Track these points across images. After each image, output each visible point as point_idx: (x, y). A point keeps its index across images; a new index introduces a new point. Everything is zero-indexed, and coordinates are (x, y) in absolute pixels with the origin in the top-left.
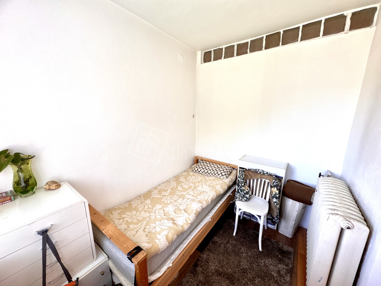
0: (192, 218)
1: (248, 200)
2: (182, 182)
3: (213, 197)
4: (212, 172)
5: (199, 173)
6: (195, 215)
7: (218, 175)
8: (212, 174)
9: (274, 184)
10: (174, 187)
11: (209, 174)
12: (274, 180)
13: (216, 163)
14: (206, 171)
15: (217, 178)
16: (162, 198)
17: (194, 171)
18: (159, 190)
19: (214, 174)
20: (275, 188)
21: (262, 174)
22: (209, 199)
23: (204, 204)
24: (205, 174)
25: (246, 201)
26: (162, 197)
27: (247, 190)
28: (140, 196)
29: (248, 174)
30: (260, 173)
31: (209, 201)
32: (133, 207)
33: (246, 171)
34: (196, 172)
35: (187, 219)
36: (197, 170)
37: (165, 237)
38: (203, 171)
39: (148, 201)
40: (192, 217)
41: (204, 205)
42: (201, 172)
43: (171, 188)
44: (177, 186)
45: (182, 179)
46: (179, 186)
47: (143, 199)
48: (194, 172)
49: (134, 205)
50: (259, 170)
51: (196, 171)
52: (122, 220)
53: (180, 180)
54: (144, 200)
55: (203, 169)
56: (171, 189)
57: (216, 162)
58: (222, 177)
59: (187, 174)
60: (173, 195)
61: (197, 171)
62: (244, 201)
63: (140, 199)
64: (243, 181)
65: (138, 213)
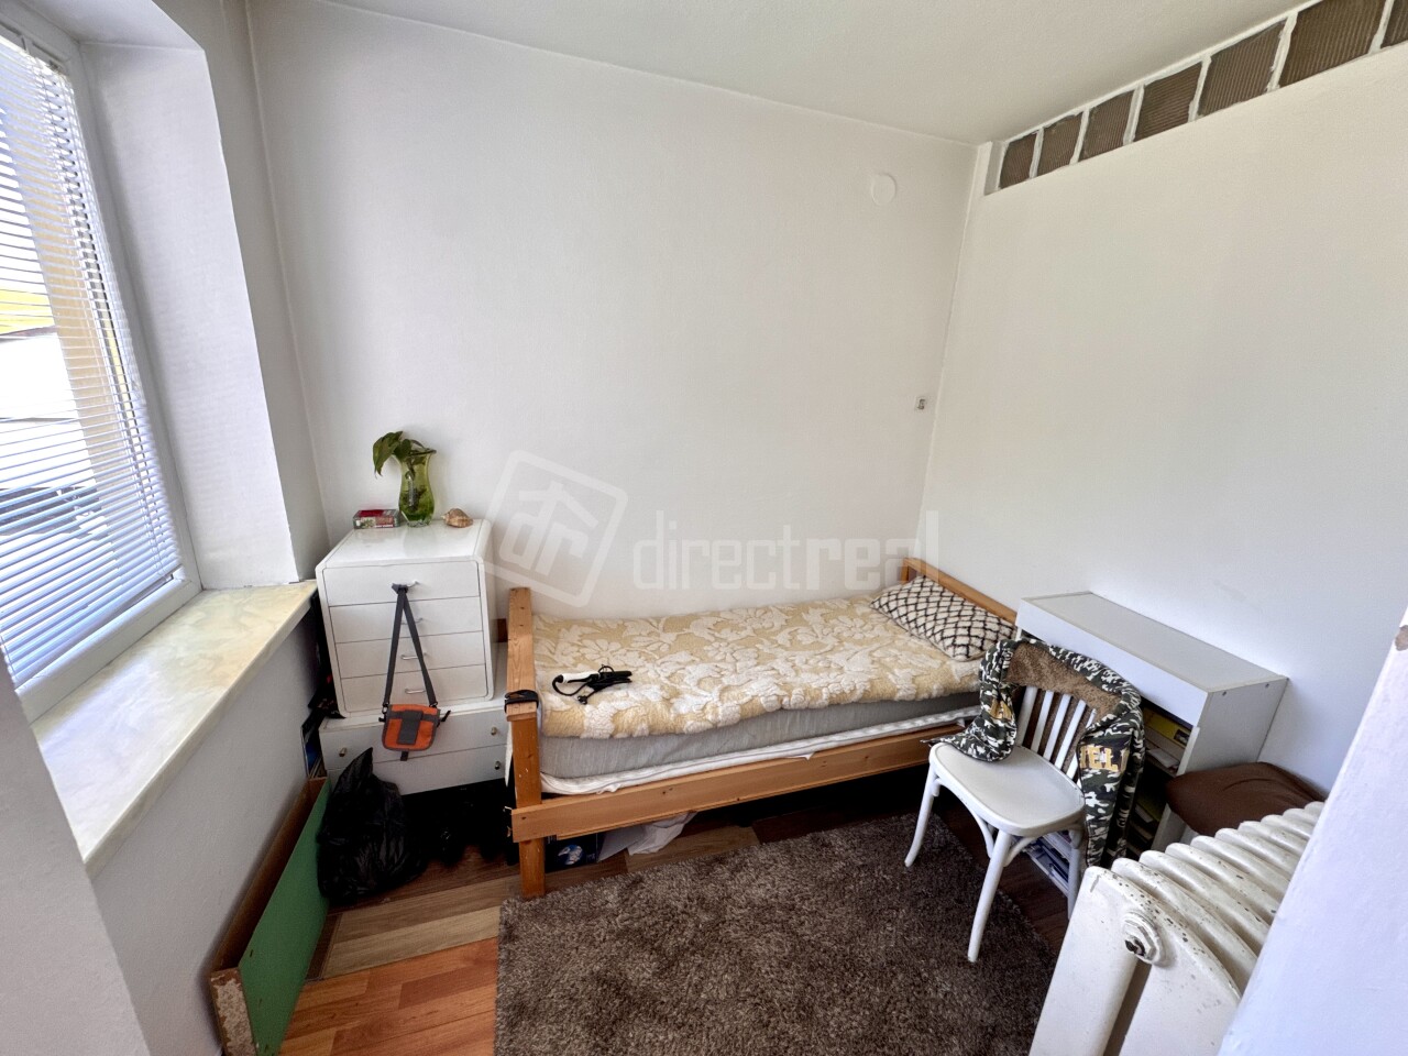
0: (723, 711)
2: (806, 624)
3: (847, 691)
4: (929, 626)
5: (889, 615)
6: (738, 708)
7: (943, 639)
8: (926, 632)
9: (1109, 731)
10: (768, 629)
11: (917, 627)
12: (1111, 716)
13: (968, 600)
14: (912, 616)
15: (933, 649)
16: (709, 643)
17: (877, 605)
18: (719, 620)
19: (929, 633)
20: (1108, 751)
21: (1090, 678)
22: (824, 690)
23: (793, 697)
24: (906, 627)
25: (981, 758)
26: (712, 639)
27: (1005, 720)
28: (658, 620)
29: (1027, 662)
30: (1085, 672)
31: (819, 696)
32: (625, 634)
33: (1022, 649)
34: (881, 610)
35: (708, 707)
36: (887, 604)
37: (614, 711)
38: (903, 611)
39: (670, 637)
40: (725, 709)
41: (790, 696)
42: (895, 614)
43: (757, 626)
44: (782, 628)
45: (814, 617)
46: (788, 630)
47: (661, 626)
48: (874, 609)
49: (631, 631)
50: (1085, 659)
51: (881, 607)
52: (576, 649)
53: (804, 616)
54: (664, 630)
55: (907, 605)
56: (754, 631)
58: (950, 651)
59: (845, 607)
60: (747, 648)
61: (885, 607)
62: (971, 756)
63: (655, 623)
65: (623, 651)
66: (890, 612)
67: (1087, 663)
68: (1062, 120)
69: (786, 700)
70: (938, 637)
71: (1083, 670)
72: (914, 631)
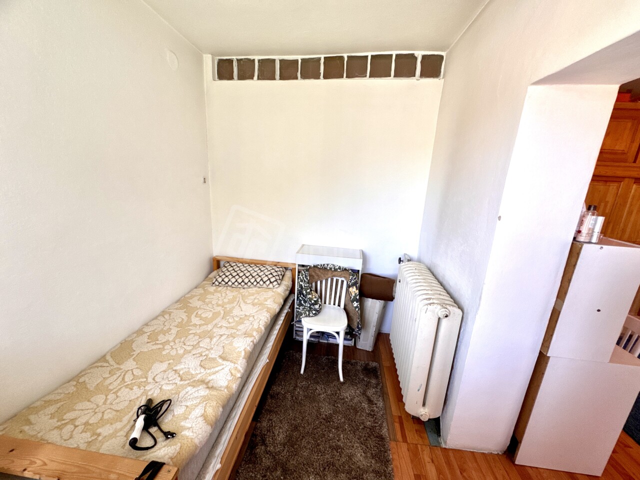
0: (241, 367)
1: (318, 312)
2: (197, 308)
3: (267, 321)
4: (252, 280)
5: (227, 285)
6: (244, 360)
7: (264, 282)
8: (252, 284)
9: (352, 281)
10: (182, 322)
11: (246, 284)
12: (351, 277)
13: (255, 264)
14: (240, 280)
15: (261, 289)
16: (164, 349)
17: (217, 283)
19: (255, 283)
20: (354, 287)
21: (333, 270)
22: (260, 326)
23: (257, 337)
24: (240, 286)
25: (315, 315)
26: (161, 346)
27: (316, 297)
28: (103, 358)
29: (313, 274)
30: (331, 269)
31: (261, 330)
32: (91, 386)
33: (310, 270)
34: (220, 285)
35: (233, 372)
36: (223, 280)
37: (201, 419)
38: (233, 280)
39: (130, 364)
40: (241, 365)
41: (255, 338)
42: (230, 283)
43: (176, 323)
44: (189, 317)
45: (195, 303)
46: (193, 316)
47: (112, 362)
48: (216, 286)
49: (92, 381)
50: (328, 265)
51: (220, 283)
52: (70, 427)
53: (191, 305)
54: (118, 364)
55: (234, 277)
56: (177, 326)
57: (255, 262)
58: (271, 286)
59: (203, 292)
60: (187, 337)
61: (223, 283)
62: (312, 316)
63: (105, 364)
64: (308, 285)
65: (111, 397)
66: (227, 283)
67: (329, 266)
68: (245, 59)
69: (255, 341)
70: (261, 283)
71: (330, 268)
72: (246, 286)
